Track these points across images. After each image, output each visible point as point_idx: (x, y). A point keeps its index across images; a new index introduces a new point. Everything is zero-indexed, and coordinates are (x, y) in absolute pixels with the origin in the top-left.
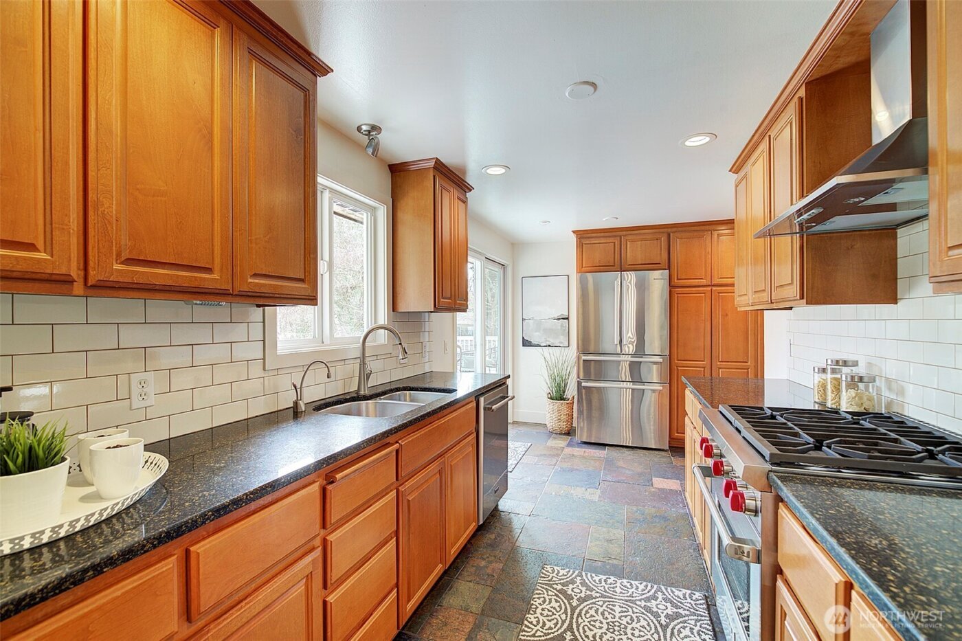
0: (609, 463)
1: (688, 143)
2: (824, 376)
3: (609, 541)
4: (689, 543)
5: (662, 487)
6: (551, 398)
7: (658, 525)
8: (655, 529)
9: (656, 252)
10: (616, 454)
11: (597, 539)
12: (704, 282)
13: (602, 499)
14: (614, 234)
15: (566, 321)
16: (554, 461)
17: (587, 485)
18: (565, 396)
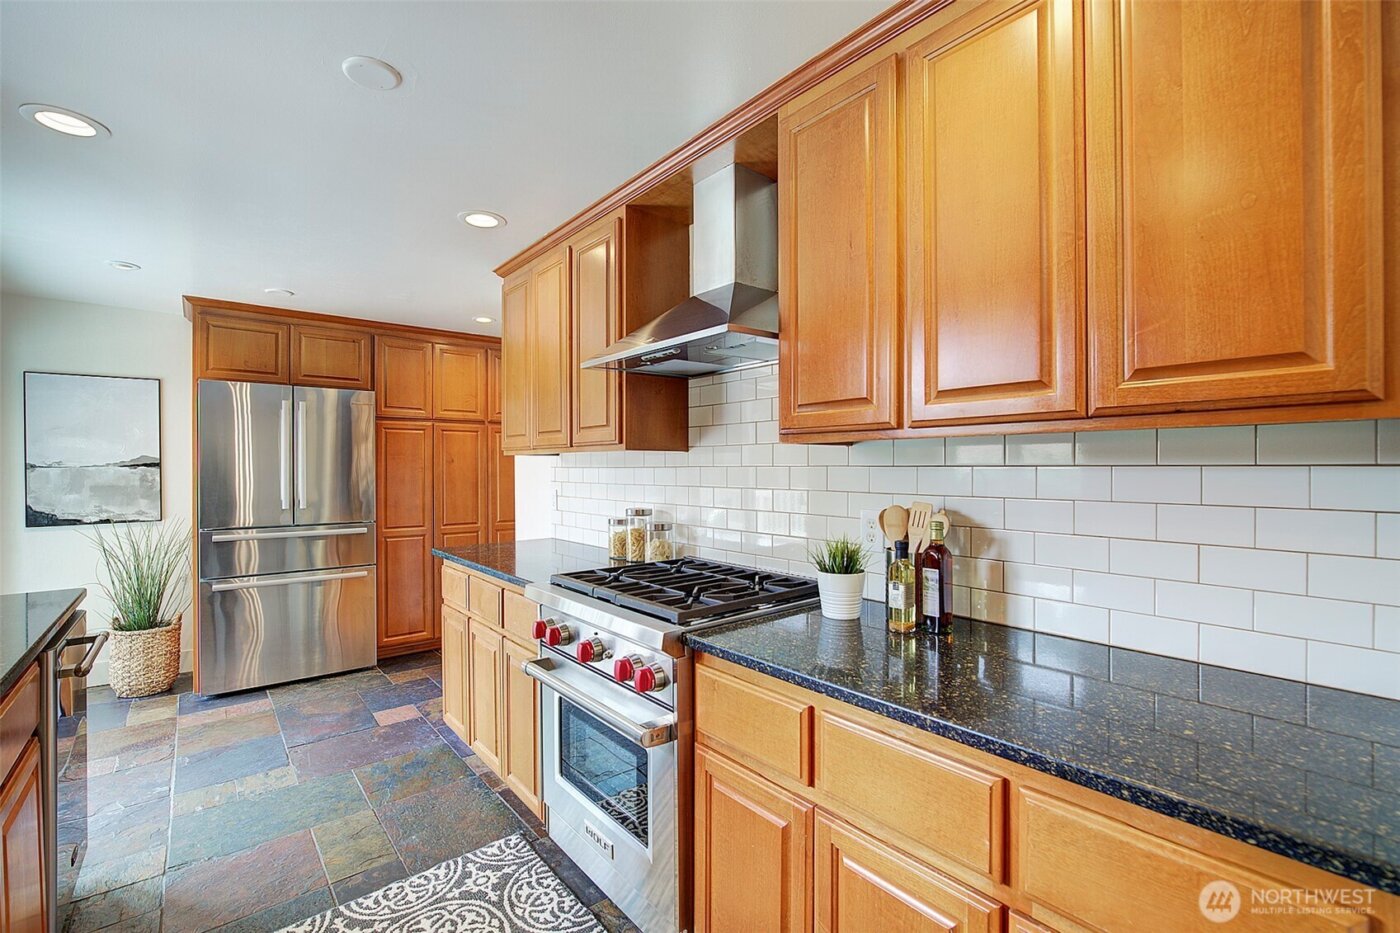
0: (288, 717)
1: (469, 219)
2: (620, 529)
3: (356, 836)
4: (468, 780)
5: (394, 722)
6: (122, 628)
7: (416, 777)
8: (416, 784)
9: (351, 360)
10: (291, 698)
11: (333, 843)
12: (422, 413)
13: (304, 778)
14: (277, 318)
15: (156, 470)
16: (165, 749)
17: (263, 765)
18: (159, 619)
